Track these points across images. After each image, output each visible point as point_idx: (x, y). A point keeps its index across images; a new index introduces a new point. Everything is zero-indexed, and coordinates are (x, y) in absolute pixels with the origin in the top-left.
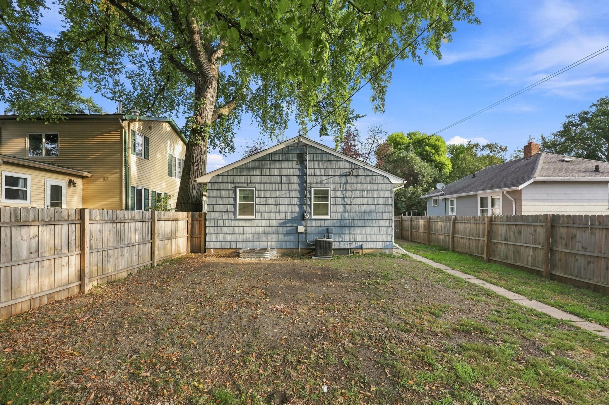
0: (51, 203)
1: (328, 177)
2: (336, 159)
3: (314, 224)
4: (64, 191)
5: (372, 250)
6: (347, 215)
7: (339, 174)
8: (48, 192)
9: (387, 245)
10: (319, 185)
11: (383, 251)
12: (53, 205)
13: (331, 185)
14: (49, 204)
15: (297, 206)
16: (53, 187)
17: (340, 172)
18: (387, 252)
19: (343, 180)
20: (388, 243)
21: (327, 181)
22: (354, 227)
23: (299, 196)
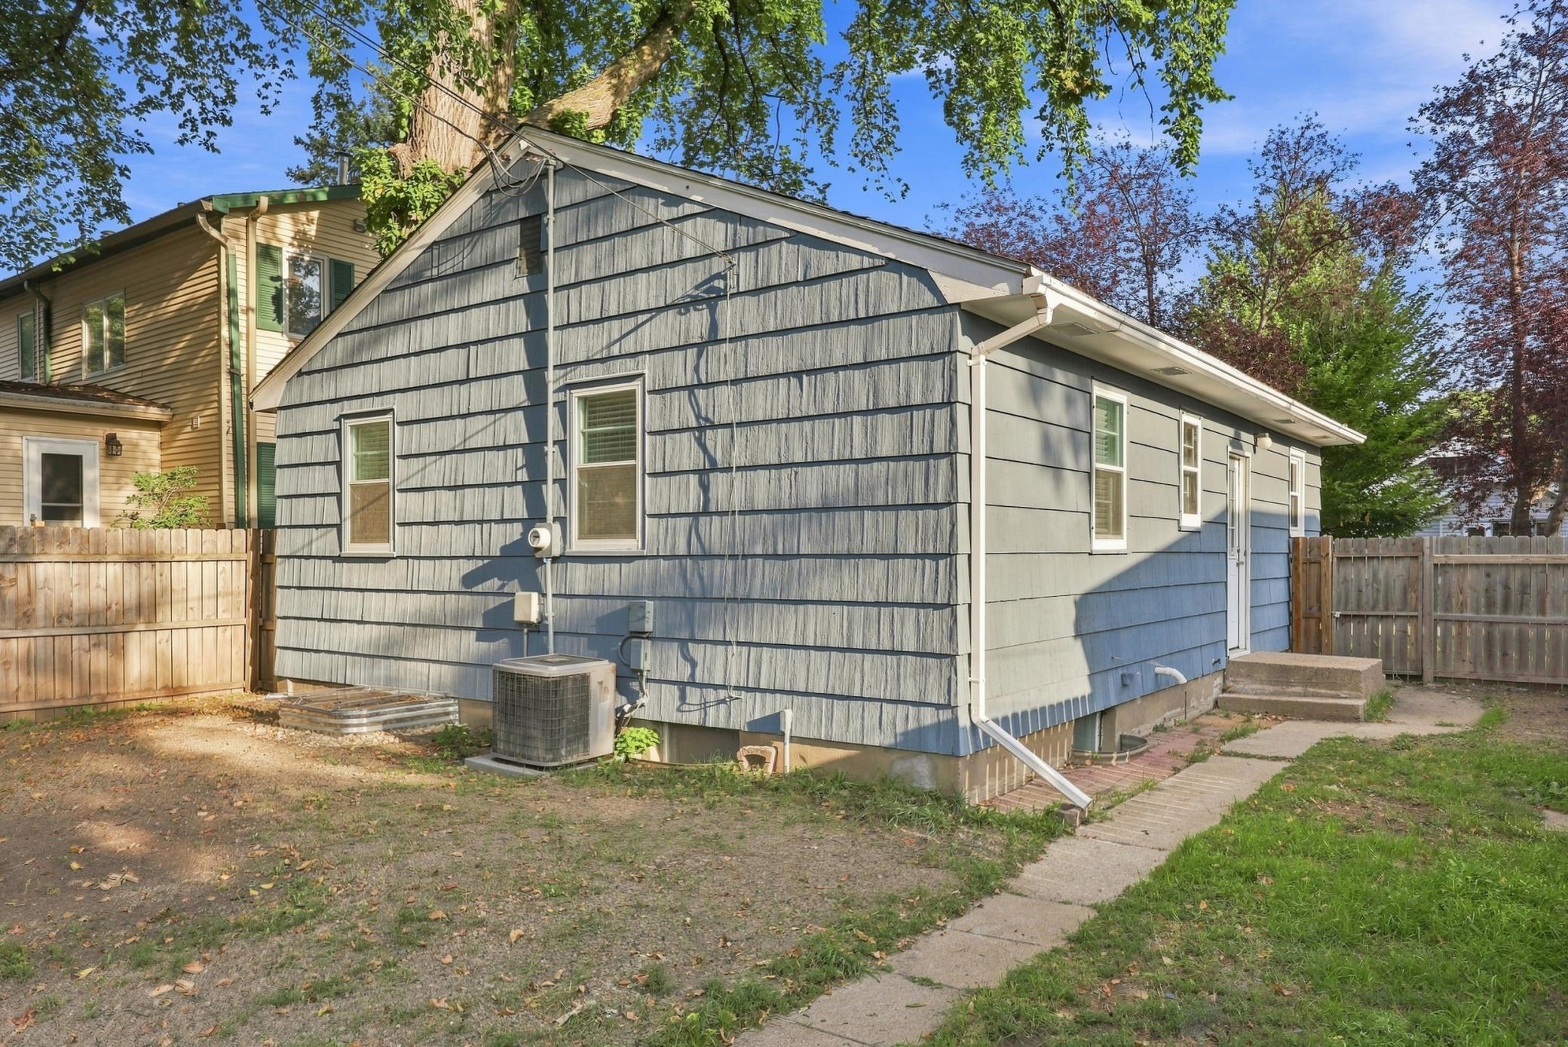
0: (43, 507)
1: (631, 323)
2: (665, 213)
3: (580, 577)
4: (90, 474)
5: (839, 753)
6: (714, 531)
7: (678, 294)
8: (34, 479)
9: (920, 731)
10: (598, 372)
11: (900, 766)
12: (49, 514)
13: (647, 366)
14: (38, 514)
15: (519, 488)
16: (49, 460)
17: (682, 283)
18: (922, 772)
19: (697, 322)
20: (928, 717)
21: (629, 345)
22: (748, 600)
23: (525, 439)
